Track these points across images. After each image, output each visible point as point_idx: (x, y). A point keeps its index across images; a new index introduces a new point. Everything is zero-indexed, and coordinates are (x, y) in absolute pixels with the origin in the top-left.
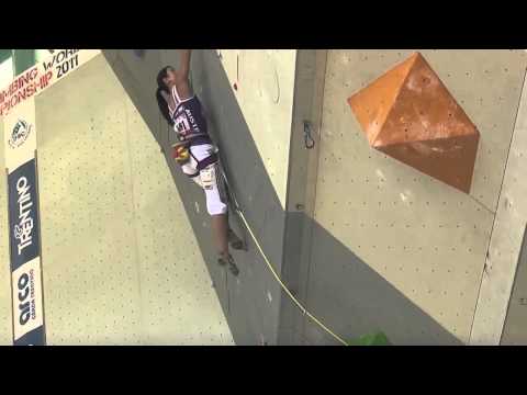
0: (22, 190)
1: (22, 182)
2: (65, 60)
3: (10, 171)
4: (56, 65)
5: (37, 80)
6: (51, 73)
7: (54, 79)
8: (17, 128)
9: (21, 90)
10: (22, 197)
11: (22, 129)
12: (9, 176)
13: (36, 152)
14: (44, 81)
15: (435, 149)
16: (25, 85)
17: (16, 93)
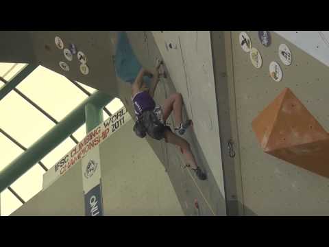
0: (93, 204)
1: (93, 199)
2: (117, 120)
3: (86, 193)
4: (111, 124)
5: (101, 134)
6: (108, 129)
7: (111, 132)
8: (89, 165)
9: (91, 141)
10: (93, 209)
11: (92, 166)
12: (86, 195)
13: (101, 180)
14: (104, 134)
15: (304, 151)
16: (94, 138)
17: (88, 143)
